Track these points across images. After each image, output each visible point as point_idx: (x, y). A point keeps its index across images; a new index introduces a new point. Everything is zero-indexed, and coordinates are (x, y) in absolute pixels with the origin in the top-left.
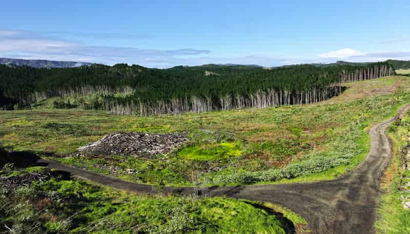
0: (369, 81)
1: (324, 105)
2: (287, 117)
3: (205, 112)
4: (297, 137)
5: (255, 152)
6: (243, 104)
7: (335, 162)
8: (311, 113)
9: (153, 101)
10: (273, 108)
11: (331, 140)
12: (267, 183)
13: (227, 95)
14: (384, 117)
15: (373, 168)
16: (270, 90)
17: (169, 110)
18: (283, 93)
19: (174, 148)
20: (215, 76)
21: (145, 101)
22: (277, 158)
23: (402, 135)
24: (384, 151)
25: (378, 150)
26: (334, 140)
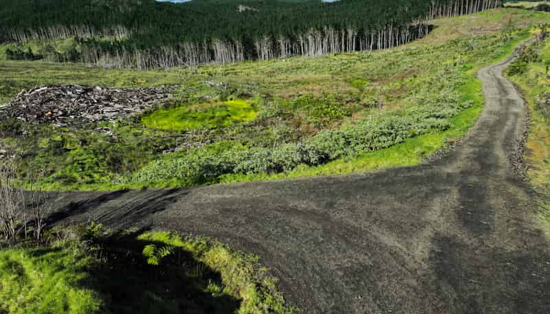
0: (466, 17)
1: (403, 50)
2: (348, 65)
3: (233, 64)
4: (358, 91)
5: (279, 114)
6: (288, 50)
7: (420, 125)
8: (384, 59)
9: (155, 46)
10: (332, 55)
11: (411, 94)
12: (257, 178)
13: (265, 36)
14: (495, 58)
15: (501, 135)
16: (328, 28)
17: (180, 60)
18: (347, 33)
19: (138, 110)
20: (253, 13)
21: (143, 47)
22: (316, 122)
23: (537, 76)
24: (511, 102)
25: (500, 100)
26: (416, 92)
